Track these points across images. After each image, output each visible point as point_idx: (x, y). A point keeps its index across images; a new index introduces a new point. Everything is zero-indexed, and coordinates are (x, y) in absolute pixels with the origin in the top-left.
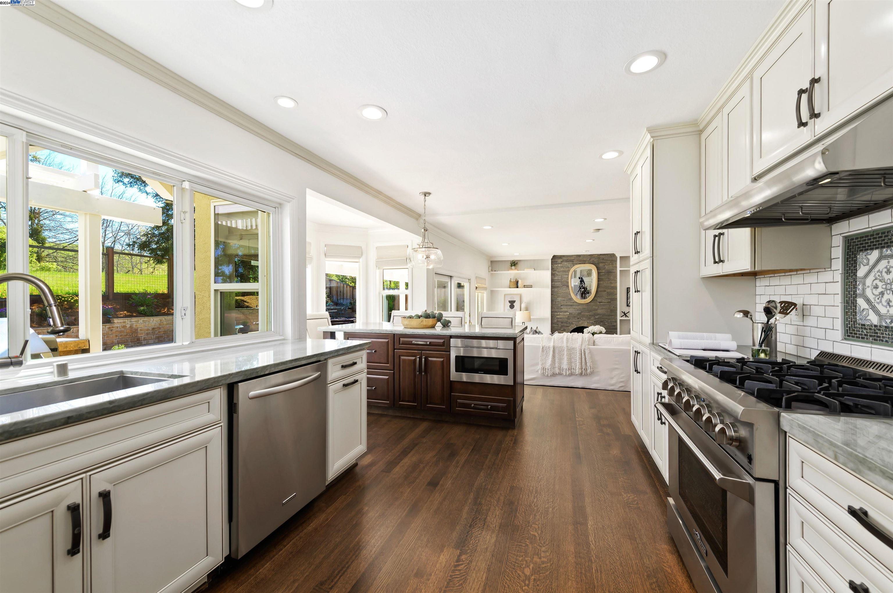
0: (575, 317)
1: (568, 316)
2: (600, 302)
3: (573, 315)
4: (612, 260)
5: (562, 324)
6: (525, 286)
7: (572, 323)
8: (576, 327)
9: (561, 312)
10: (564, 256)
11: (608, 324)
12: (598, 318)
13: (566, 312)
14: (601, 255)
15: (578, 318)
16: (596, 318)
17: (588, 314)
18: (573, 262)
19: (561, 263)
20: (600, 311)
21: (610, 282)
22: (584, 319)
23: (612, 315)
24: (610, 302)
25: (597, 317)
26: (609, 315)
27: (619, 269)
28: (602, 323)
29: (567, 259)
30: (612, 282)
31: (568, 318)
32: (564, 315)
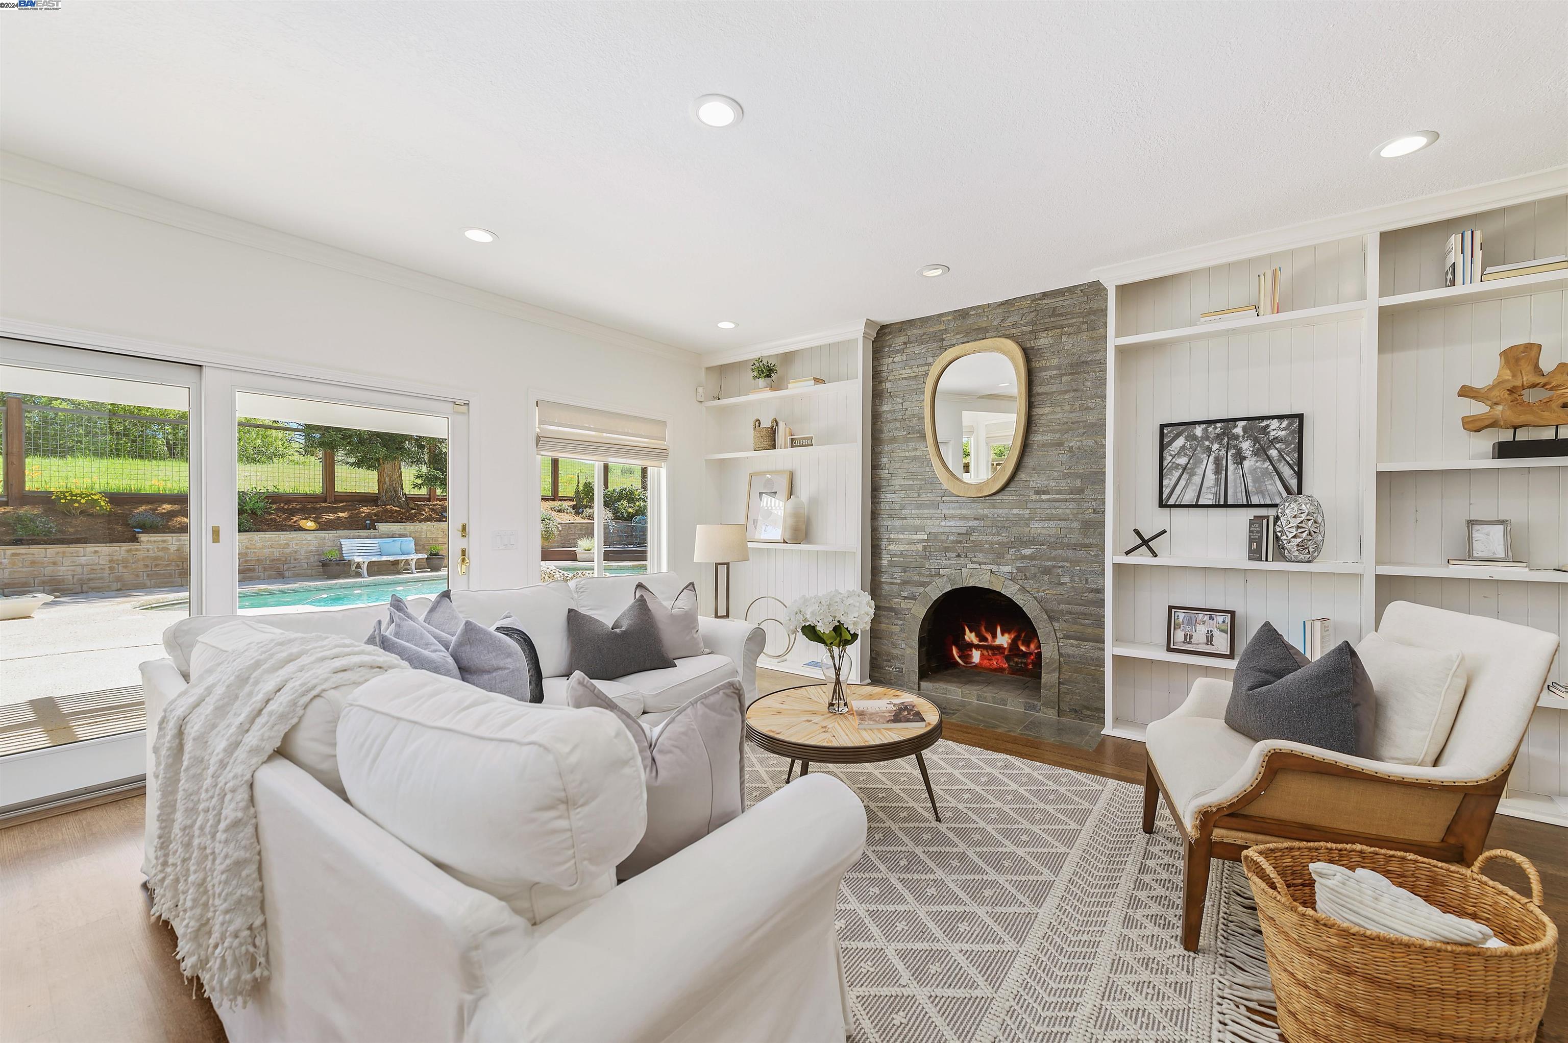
0: (947, 549)
1: (925, 548)
2: (1038, 493)
3: (942, 542)
4: (1094, 312)
5: (906, 576)
6: (793, 443)
7: (939, 575)
8: (948, 588)
9: (903, 530)
10: (911, 323)
11: (1072, 581)
12: (1031, 558)
13: (917, 529)
14: (1045, 295)
15: (959, 556)
16: (1024, 557)
17: (996, 539)
18: (943, 340)
19: (902, 351)
20: (1037, 528)
21: (1081, 406)
22: (980, 557)
23: (1086, 546)
24: (1081, 491)
25: (1027, 552)
26: (1075, 547)
27: (1113, 341)
28: (1046, 577)
29: (922, 331)
30: (1091, 403)
31: (927, 553)
32: (912, 542)
